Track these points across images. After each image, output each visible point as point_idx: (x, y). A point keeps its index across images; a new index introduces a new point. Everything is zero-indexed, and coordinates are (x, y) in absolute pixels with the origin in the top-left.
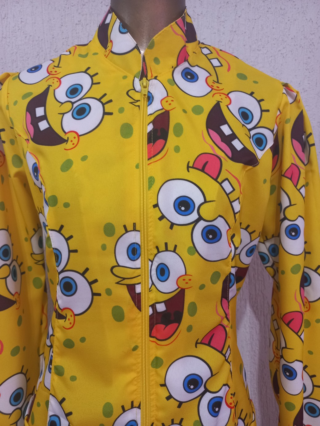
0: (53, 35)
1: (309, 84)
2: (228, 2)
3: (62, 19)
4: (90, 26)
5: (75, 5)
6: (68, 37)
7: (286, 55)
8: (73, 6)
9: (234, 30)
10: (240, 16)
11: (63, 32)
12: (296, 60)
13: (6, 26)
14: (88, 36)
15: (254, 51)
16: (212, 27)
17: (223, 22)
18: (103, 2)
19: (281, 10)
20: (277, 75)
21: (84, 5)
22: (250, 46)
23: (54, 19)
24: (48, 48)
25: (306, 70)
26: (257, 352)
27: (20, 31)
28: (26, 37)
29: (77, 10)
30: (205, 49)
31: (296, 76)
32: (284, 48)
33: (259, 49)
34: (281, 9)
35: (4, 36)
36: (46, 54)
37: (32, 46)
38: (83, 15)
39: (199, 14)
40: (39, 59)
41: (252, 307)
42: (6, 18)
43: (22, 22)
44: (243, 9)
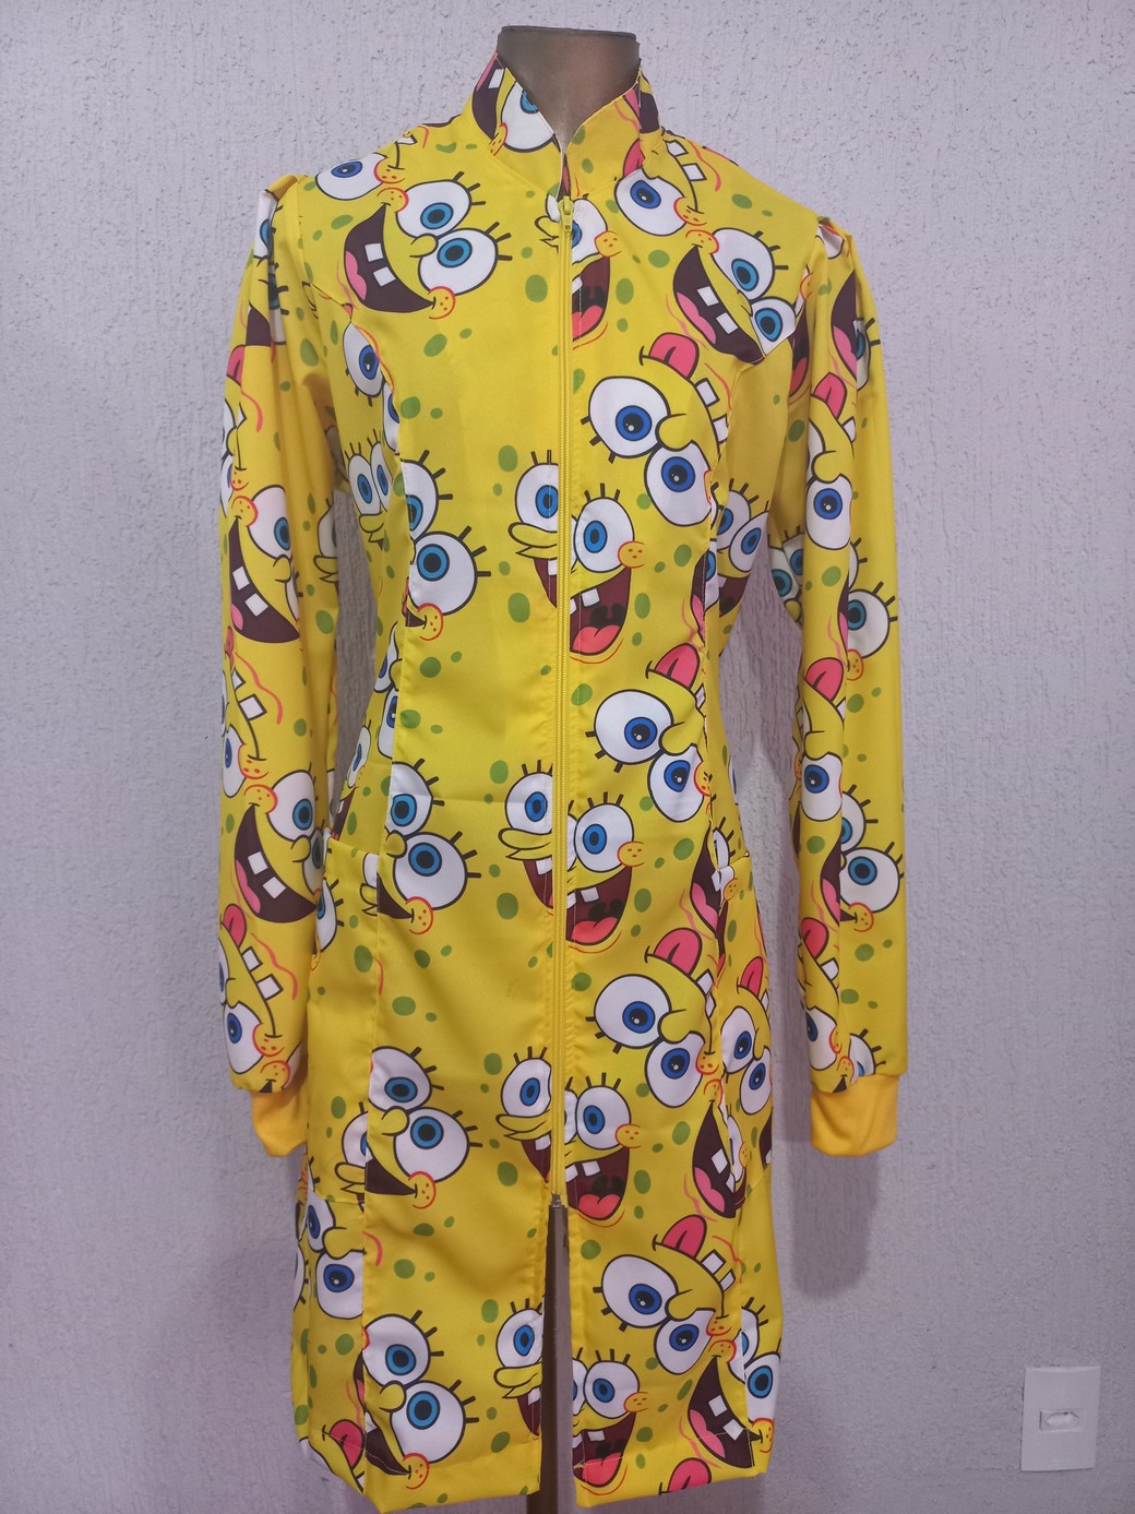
0: (317, 83)
1: (908, 225)
2: (727, 23)
3: (338, 44)
4: (406, 65)
5: (370, 11)
6: (353, 90)
7: (859, 154)
8: (365, 13)
9: (741, 90)
10: (753, 56)
11: (340, 76)
12: (879, 168)
13: (204, 55)
14: (400, 89)
15: (785, 141)
16: (689, 80)
17: (716, 68)
18: (438, 8)
19: (848, 48)
20: (835, 201)
21: (391, 12)
22: (777, 130)
23: (320, 42)
24: (304, 113)
25: (902, 191)
26: (777, 857)
27: (237, 67)
28: (251, 84)
29: (375, 25)
30: (674, 144)
31: (879, 205)
32: (853, 138)
33: (797, 138)
34: (848, 44)
35: (198, 78)
36: (300, 129)
37: (264, 106)
38: (388, 37)
39: (661, 46)
40: (281, 139)
41: (768, 750)
42: (204, 33)
43: (241, 45)
44: (762, 41)
